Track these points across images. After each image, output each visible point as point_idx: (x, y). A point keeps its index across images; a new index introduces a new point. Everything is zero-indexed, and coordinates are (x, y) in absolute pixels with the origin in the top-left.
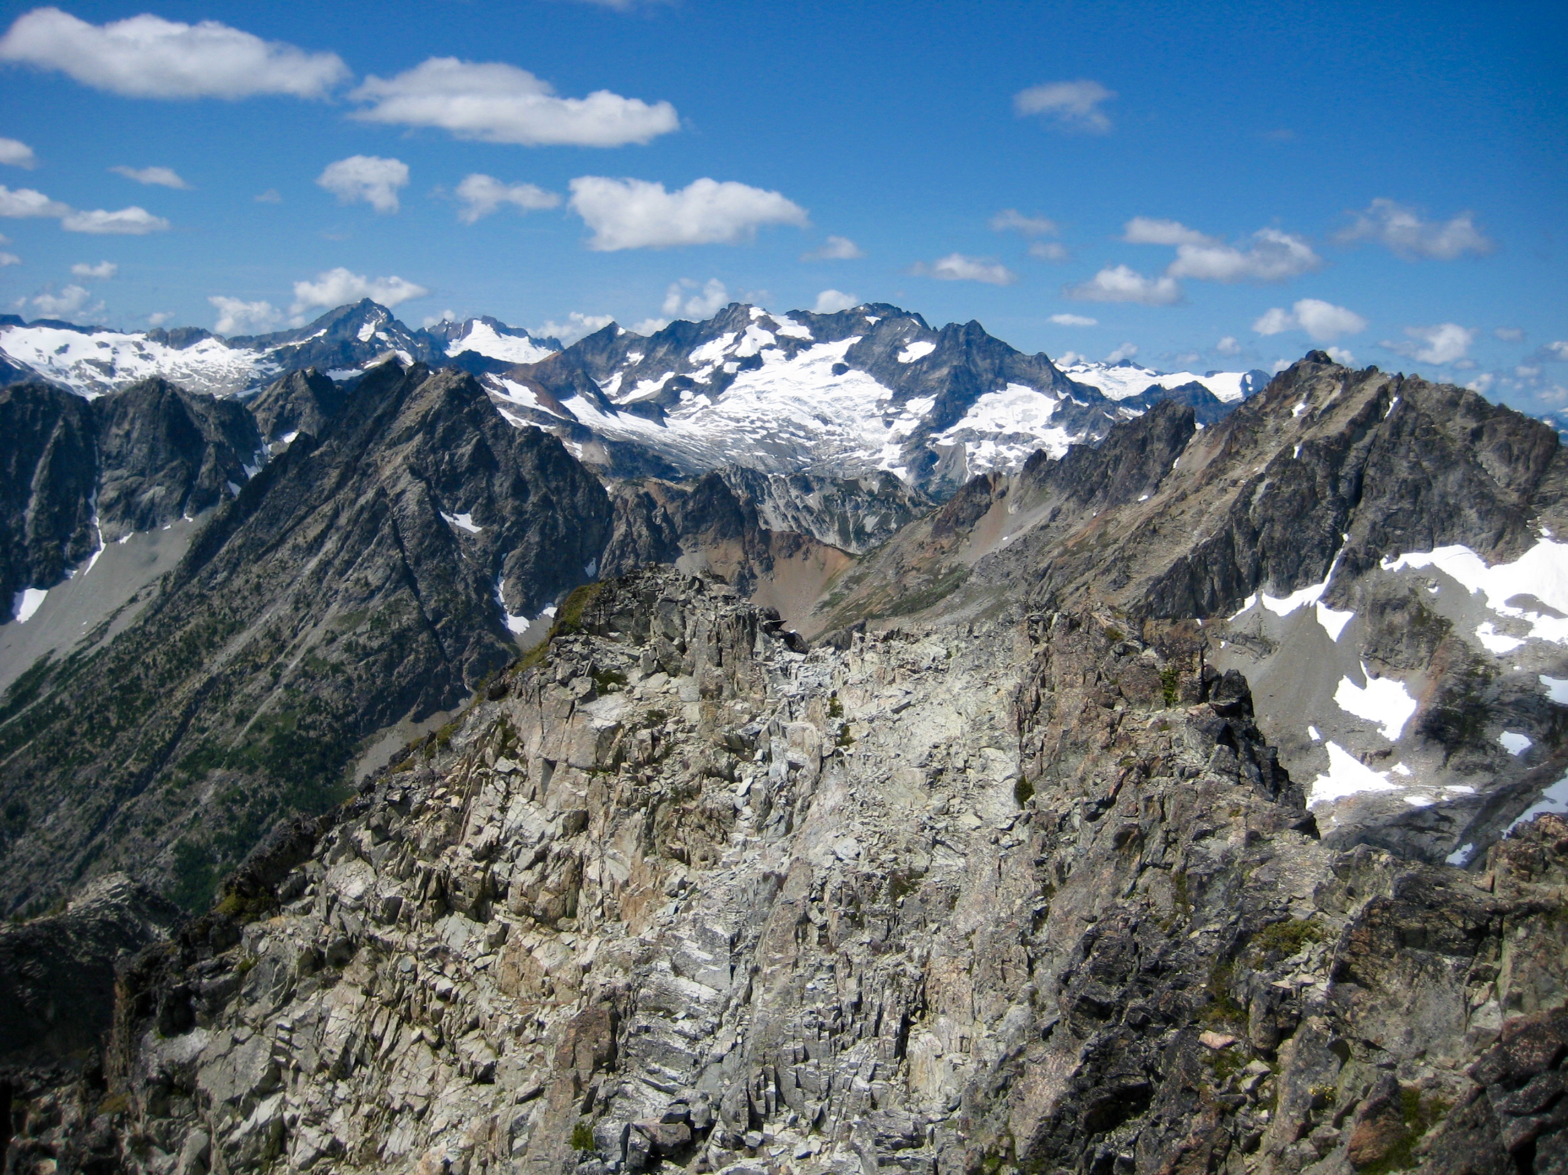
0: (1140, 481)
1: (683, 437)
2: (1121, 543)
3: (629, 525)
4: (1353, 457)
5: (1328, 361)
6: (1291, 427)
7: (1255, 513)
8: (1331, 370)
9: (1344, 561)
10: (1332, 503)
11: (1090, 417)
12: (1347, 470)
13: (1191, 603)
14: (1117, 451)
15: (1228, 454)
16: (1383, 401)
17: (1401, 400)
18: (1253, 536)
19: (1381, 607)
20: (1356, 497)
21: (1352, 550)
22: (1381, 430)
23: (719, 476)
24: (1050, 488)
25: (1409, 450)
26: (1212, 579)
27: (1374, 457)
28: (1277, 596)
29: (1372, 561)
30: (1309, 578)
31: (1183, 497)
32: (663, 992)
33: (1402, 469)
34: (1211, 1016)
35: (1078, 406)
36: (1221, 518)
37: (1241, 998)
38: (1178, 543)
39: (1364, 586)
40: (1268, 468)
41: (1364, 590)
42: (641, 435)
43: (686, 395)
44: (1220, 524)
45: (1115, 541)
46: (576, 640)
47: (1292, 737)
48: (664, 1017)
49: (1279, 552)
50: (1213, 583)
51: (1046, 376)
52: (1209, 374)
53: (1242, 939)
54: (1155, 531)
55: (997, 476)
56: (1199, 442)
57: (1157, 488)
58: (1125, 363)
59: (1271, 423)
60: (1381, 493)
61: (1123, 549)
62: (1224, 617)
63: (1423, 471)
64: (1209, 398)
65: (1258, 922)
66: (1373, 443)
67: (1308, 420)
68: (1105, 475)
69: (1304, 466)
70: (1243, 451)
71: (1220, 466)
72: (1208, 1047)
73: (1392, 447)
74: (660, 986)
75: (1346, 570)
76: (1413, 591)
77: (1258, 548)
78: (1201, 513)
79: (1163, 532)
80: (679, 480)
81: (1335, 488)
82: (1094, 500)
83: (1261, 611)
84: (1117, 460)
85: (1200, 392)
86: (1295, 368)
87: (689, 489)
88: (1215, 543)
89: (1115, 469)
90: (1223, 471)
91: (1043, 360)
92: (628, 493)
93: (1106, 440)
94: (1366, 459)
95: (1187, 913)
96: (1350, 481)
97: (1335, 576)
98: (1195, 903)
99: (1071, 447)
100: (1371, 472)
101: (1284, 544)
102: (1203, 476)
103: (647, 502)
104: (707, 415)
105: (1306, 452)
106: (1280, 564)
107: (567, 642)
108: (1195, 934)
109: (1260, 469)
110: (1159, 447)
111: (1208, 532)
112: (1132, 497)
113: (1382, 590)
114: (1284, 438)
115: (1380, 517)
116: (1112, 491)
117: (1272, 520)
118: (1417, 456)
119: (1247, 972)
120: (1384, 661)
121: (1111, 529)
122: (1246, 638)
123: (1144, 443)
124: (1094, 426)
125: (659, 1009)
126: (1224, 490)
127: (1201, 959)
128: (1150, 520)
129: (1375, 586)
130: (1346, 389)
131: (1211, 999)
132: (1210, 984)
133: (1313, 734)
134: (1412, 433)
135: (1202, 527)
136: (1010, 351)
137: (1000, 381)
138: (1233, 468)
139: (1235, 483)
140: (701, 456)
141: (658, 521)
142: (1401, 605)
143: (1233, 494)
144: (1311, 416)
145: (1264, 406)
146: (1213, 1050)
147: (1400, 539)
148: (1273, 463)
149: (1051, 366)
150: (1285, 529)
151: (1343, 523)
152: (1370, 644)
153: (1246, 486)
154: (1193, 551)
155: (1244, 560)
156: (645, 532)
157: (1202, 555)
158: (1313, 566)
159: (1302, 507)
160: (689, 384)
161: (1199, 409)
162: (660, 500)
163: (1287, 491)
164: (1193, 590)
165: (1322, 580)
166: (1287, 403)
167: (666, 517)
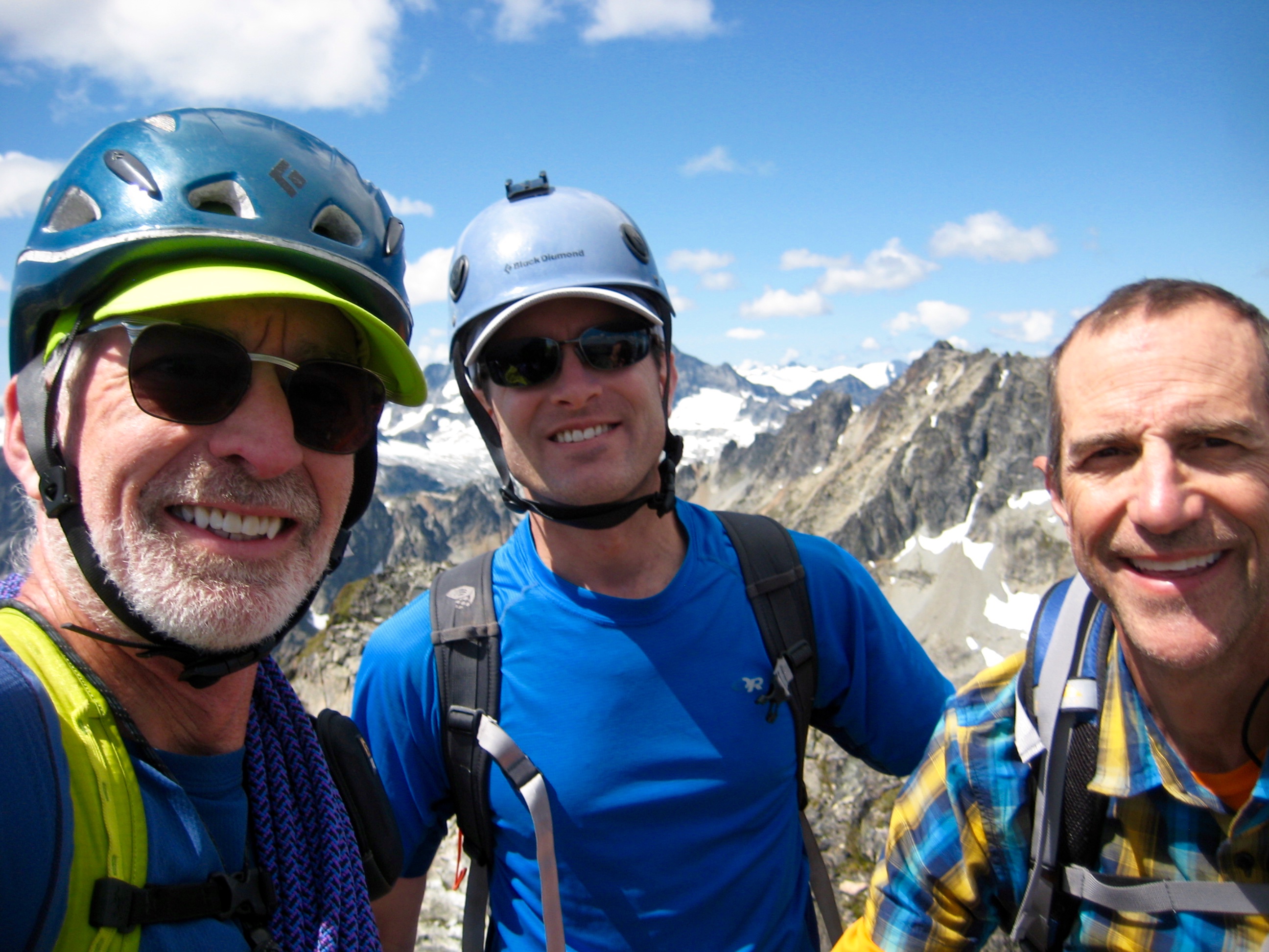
0: (814, 457)
1: (444, 457)
2: (804, 507)
3: (407, 532)
4: (978, 421)
5: (951, 348)
6: (927, 402)
7: (906, 472)
8: (954, 355)
9: (981, 504)
10: (966, 459)
11: (769, 410)
12: (975, 432)
13: (864, 551)
14: (793, 435)
15: (881, 429)
16: (996, 375)
17: (1011, 373)
18: (907, 492)
19: (1013, 537)
20: (984, 452)
21: (986, 495)
22: (998, 398)
23: (476, 487)
24: (744, 469)
25: (1021, 411)
26: (878, 530)
27: (995, 420)
28: (931, 537)
29: (1002, 502)
30: (954, 519)
31: (849, 466)
32: (436, 905)
33: (1018, 427)
34: (848, 869)
35: (759, 403)
36: (881, 480)
37: (869, 853)
38: (848, 503)
39: (999, 521)
40: (914, 437)
41: (999, 525)
42: (410, 459)
43: (443, 422)
44: (880, 485)
45: (799, 506)
46: (348, 628)
47: (955, 649)
48: (440, 925)
49: (929, 502)
50: (879, 532)
51: (731, 381)
52: (860, 366)
53: (866, 806)
54: (829, 496)
55: (700, 464)
56: (857, 421)
57: (828, 461)
58: (792, 364)
59: (911, 400)
60: (1003, 448)
61: (805, 513)
62: (891, 558)
63: (1033, 426)
64: (862, 387)
65: (878, 791)
66: (992, 409)
67: (940, 395)
68: (785, 455)
69: (941, 432)
70: (893, 425)
71: (875, 438)
72: (847, 894)
73: (1008, 410)
74: (433, 901)
75: (983, 510)
76: (1037, 523)
77: (912, 501)
78: (864, 477)
79: (836, 495)
80: (444, 492)
81: (967, 447)
82: (779, 476)
83: (919, 553)
84: (794, 442)
85: (853, 381)
86: (926, 356)
87: (453, 498)
88: (878, 500)
89: (793, 449)
90: (878, 442)
91: (727, 368)
92: (403, 506)
93: (784, 428)
94: (988, 422)
95: (830, 791)
96: (978, 441)
97: (976, 516)
98: (835, 782)
99: (757, 436)
100: (993, 431)
101: (932, 496)
102: (864, 446)
103: (419, 513)
104: (462, 437)
105: (941, 421)
106: (930, 512)
107: (341, 630)
108: (836, 807)
109: (906, 437)
110: (826, 428)
111: (871, 492)
112: (808, 470)
113: (1013, 524)
114: (923, 412)
115: (1004, 467)
116: (792, 467)
117: (920, 477)
118: (1028, 415)
119: (872, 831)
120: (1021, 580)
121: (795, 498)
122: (911, 574)
123: (813, 428)
124: (773, 417)
125: (433, 920)
126: (880, 458)
127: (839, 826)
128: (824, 488)
129: (1007, 521)
130: (967, 368)
131: (848, 856)
132: (847, 844)
133: (972, 644)
134: (1022, 398)
135: (866, 489)
136: (700, 364)
137: (695, 387)
138: (886, 439)
139: (888, 451)
140: (461, 471)
141: (430, 527)
142: (1028, 534)
143: (888, 460)
144: (942, 392)
145: (905, 388)
146: (850, 896)
147: (1022, 482)
148: (916, 432)
149: (734, 373)
150: (931, 483)
151: (976, 474)
152: (1008, 567)
153: (898, 453)
154: (862, 508)
155: (902, 512)
156: (420, 537)
157: (869, 511)
158: (957, 511)
159: (943, 465)
160: (444, 413)
161: (854, 395)
162: (430, 509)
163: (929, 453)
164: (865, 539)
165: (965, 520)
166: (922, 384)
167: (436, 524)
